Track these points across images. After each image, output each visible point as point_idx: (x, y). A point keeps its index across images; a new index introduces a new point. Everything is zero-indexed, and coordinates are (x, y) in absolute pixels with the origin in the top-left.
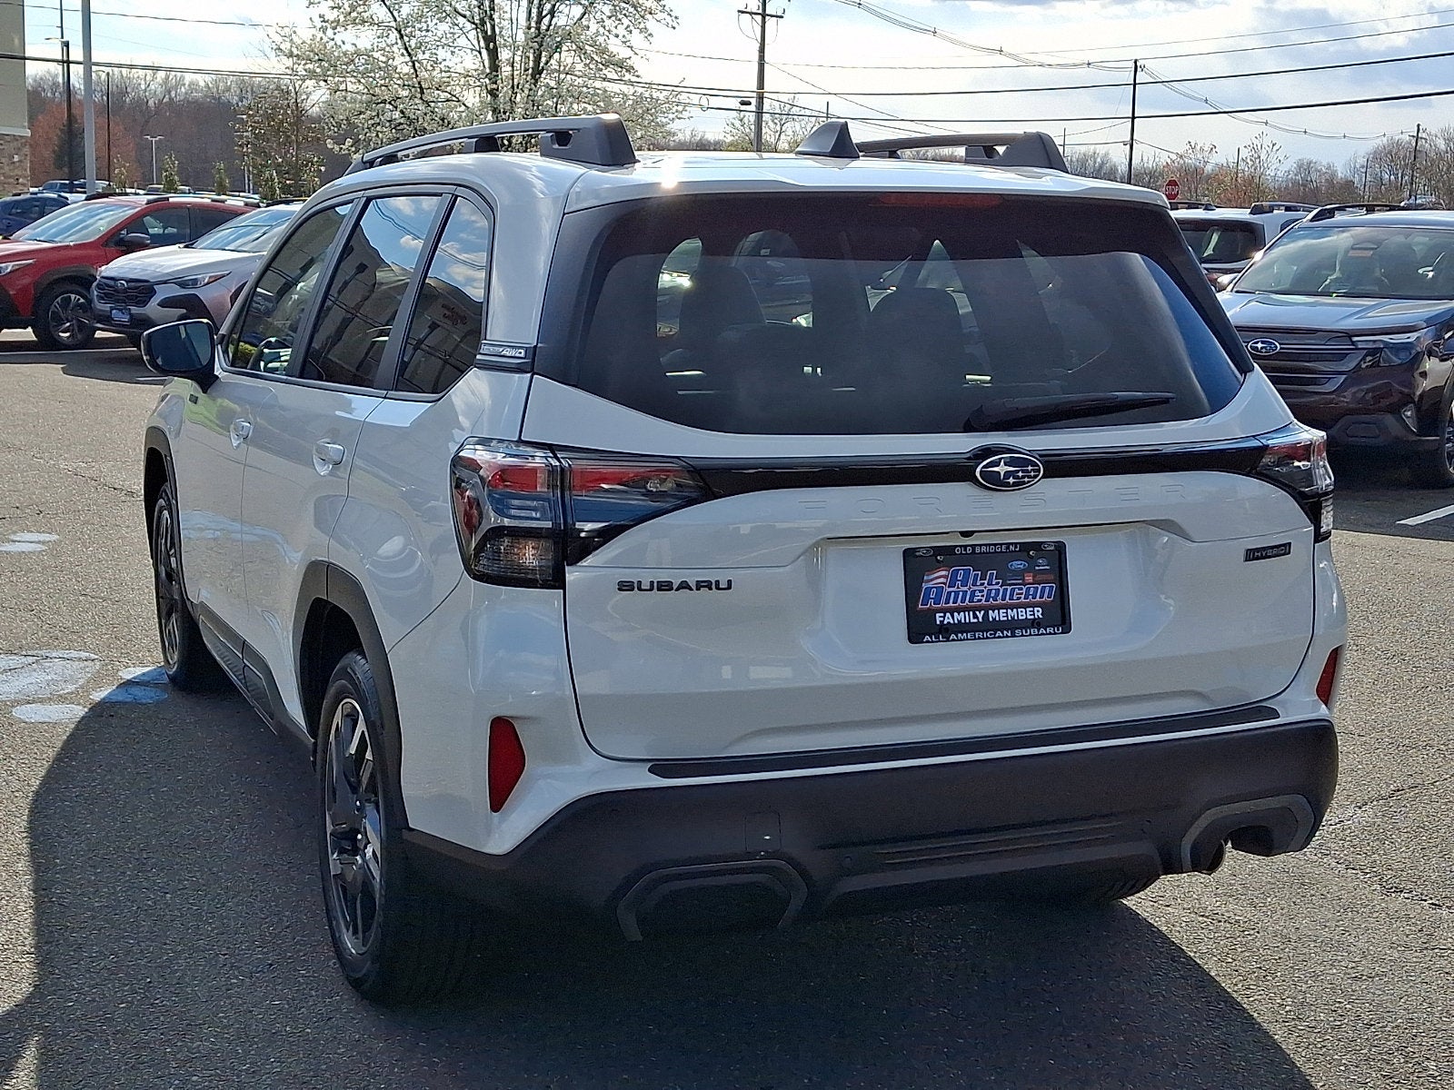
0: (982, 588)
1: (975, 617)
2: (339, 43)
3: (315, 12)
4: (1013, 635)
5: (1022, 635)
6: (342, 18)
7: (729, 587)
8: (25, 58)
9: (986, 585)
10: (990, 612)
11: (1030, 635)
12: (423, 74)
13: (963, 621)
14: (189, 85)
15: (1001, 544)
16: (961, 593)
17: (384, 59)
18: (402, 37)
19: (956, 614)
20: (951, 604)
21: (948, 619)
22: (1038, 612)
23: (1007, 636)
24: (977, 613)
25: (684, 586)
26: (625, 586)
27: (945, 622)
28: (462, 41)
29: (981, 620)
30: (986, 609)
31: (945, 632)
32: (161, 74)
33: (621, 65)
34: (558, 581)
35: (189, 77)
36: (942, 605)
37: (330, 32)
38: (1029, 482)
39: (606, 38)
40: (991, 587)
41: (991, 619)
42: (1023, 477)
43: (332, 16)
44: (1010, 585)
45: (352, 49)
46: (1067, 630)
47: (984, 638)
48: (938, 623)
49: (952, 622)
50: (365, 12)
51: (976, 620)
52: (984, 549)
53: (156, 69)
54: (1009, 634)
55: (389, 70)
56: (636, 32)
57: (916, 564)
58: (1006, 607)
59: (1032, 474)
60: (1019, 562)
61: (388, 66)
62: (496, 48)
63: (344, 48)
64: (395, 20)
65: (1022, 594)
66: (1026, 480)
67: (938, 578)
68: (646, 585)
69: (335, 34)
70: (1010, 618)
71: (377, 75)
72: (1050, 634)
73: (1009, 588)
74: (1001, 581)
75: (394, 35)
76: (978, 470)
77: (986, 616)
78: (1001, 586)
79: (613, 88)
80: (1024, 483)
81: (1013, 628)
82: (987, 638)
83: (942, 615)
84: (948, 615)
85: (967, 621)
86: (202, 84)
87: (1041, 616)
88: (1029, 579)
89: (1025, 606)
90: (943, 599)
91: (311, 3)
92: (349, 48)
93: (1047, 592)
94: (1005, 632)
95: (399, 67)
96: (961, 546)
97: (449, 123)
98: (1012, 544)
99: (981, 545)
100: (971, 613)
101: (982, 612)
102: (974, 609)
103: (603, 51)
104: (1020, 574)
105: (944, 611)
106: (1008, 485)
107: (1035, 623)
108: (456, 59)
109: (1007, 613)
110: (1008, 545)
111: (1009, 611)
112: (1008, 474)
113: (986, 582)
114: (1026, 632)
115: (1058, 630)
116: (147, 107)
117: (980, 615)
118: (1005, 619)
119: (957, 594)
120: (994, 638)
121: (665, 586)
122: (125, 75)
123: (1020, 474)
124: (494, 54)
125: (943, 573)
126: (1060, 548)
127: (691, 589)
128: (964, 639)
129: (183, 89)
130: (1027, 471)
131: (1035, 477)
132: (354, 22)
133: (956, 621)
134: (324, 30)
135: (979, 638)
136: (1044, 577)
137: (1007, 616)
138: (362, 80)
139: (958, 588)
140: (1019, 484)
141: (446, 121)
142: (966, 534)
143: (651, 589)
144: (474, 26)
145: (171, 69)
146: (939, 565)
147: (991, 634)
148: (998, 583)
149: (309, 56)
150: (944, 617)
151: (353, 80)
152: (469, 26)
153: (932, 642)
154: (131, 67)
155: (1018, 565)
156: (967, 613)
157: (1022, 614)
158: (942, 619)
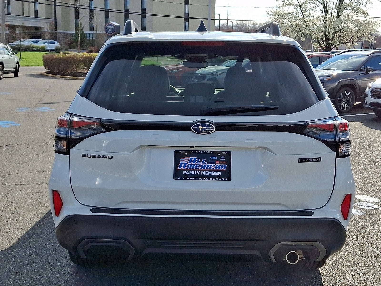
0: (200, 164)
1: (197, 173)
2: (284, 11)
3: (278, 3)
4: (209, 180)
5: (213, 180)
6: (285, 4)
7: (112, 158)
8: (215, 19)
9: (201, 163)
10: (202, 172)
11: (215, 180)
12: (306, 18)
13: (192, 174)
14: (259, 25)
15: (208, 151)
16: (192, 165)
17: (296, 14)
18: (300, 8)
19: (190, 172)
20: (189, 168)
21: (187, 173)
22: (220, 173)
23: (207, 180)
24: (197, 172)
25: (99, 157)
26: (84, 156)
27: (186, 174)
28: (318, 8)
29: (198, 174)
30: (201, 171)
31: (186, 177)
32: (252, 22)
33: (363, 13)
34: (68, 153)
35: (259, 22)
36: (186, 168)
37: (281, 8)
38: (210, 132)
39: (360, 5)
40: (203, 164)
41: (202, 174)
42: (208, 130)
43: (282, 4)
44: (210, 164)
45: (287, 12)
46: (229, 179)
47: (199, 180)
48: (184, 174)
49: (189, 174)
50: (291, 2)
51: (197, 174)
52: (201, 152)
53: (251, 20)
54: (208, 179)
55: (296, 17)
56: (368, 3)
57: (178, 155)
58: (208, 171)
59: (211, 129)
60: (214, 157)
61: (296, 16)
62: (327, 10)
63: (285, 12)
64: (299, 4)
65: (214, 167)
66: (209, 131)
67: (185, 160)
68: (89, 156)
69: (283, 8)
70: (209, 174)
71: (293, 19)
72: (223, 180)
73: (210, 165)
74: (207, 162)
75: (299, 8)
76: (192, 127)
77: (200, 173)
78: (207, 164)
79: (361, 19)
80: (209, 132)
81: (210, 177)
82: (200, 180)
83: (185, 171)
84: (187, 171)
85: (194, 174)
86: (262, 24)
87: (220, 175)
88: (217, 162)
89: (215, 171)
90: (187, 166)
91: (277, 1)
92: (286, 12)
93: (224, 167)
94: (206, 179)
95: (299, 16)
96: (193, 151)
97: (311, 31)
98: (212, 151)
99: (200, 151)
100: (195, 172)
101: (199, 172)
102: (196, 171)
103: (358, 9)
104: (214, 161)
105: (186, 170)
106: (203, 132)
107: (218, 177)
108: (315, 13)
109: (208, 173)
110: (210, 151)
111: (209, 172)
112: (202, 129)
113: (202, 162)
114: (214, 179)
115: (226, 179)
116: (249, 30)
117: (198, 173)
118: (207, 174)
119: (191, 165)
120: (202, 180)
121: (94, 156)
122: (243, 23)
123: (207, 129)
124: (326, 12)
125: (187, 159)
126: (229, 154)
127: (101, 158)
128: (192, 180)
129: (258, 25)
130: (210, 129)
131: (213, 130)
132: (288, 5)
133: (190, 174)
134: (279, 7)
135: (197, 180)
136: (223, 162)
137: (208, 174)
138: (289, 20)
139: (192, 164)
140: (207, 133)
141: (310, 30)
142: (192, 147)
143: (90, 157)
144: (321, 4)
145: (254, 21)
146: (186, 156)
147: (201, 179)
148: (205, 163)
149: (275, 15)
150: (186, 172)
151: (287, 20)
152: (320, 4)
153: (181, 180)
154: (245, 20)
155: (213, 158)
156: (194, 172)
157: (213, 173)
158: (185, 173)
